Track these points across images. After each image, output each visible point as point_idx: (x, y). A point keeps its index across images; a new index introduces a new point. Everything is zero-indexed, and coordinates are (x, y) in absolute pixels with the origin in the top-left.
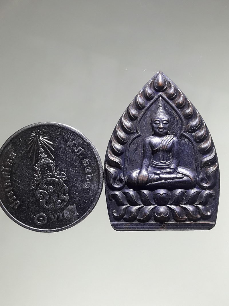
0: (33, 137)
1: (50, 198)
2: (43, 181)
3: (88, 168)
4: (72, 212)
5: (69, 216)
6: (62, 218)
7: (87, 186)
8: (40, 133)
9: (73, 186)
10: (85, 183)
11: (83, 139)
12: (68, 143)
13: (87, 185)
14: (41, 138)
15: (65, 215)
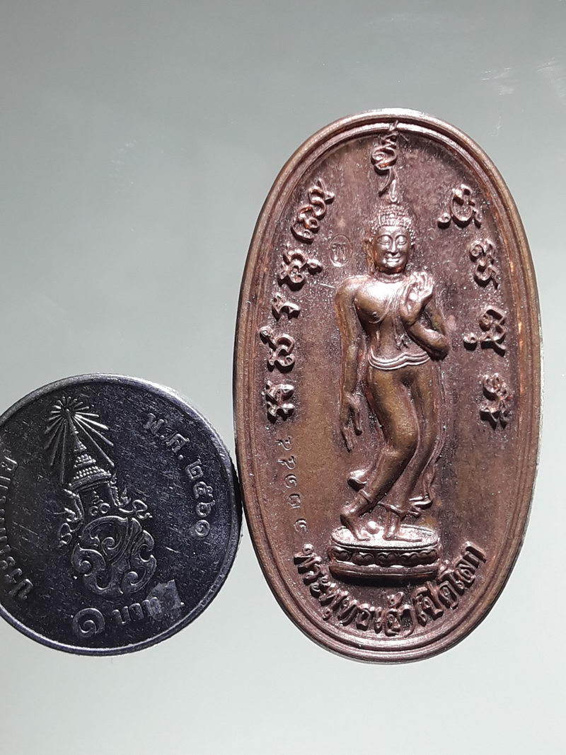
0: (59, 413)
1: (108, 567)
2: (89, 526)
3: (202, 486)
4: (166, 599)
5: (160, 612)
6: (141, 616)
7: (200, 532)
8: (74, 404)
9: (166, 532)
10: (195, 523)
11: (184, 412)
12: (147, 426)
13: (200, 530)
14: (78, 417)
15: (150, 608)
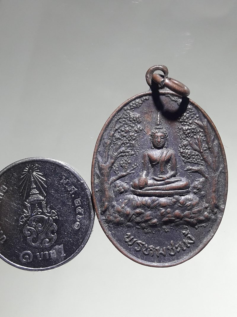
3: (80, 209)
4: (59, 252)
5: (56, 257)
6: (48, 257)
9: (63, 225)
10: (75, 223)
11: (77, 178)
12: (62, 181)
13: (77, 226)
14: (34, 173)
15: (52, 255)
